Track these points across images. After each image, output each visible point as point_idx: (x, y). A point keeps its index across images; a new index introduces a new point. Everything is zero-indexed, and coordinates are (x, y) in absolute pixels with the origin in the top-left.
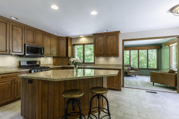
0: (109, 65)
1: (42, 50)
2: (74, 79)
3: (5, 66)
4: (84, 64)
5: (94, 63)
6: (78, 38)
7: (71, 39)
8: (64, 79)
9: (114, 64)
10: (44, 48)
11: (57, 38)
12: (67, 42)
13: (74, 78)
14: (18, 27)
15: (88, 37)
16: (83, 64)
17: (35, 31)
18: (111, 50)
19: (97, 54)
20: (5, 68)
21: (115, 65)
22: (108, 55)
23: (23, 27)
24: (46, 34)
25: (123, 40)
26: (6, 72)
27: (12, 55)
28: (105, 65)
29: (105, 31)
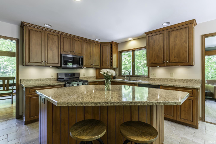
0: (175, 80)
1: (80, 60)
2: (88, 105)
3: (43, 78)
4: (134, 77)
5: (148, 76)
6: (125, 42)
7: (117, 44)
8: (70, 103)
9: (183, 79)
10: (83, 57)
11: (100, 45)
12: (111, 48)
13: (87, 103)
14: (54, 35)
15: (139, 38)
16: (132, 78)
17: (72, 39)
18: (176, 55)
19: (152, 63)
20: (44, 80)
21: (185, 80)
22: (171, 64)
23: (59, 35)
24: (86, 41)
25: (202, 36)
26: (39, 85)
27: (49, 66)
28: (166, 80)
29: (165, 24)
